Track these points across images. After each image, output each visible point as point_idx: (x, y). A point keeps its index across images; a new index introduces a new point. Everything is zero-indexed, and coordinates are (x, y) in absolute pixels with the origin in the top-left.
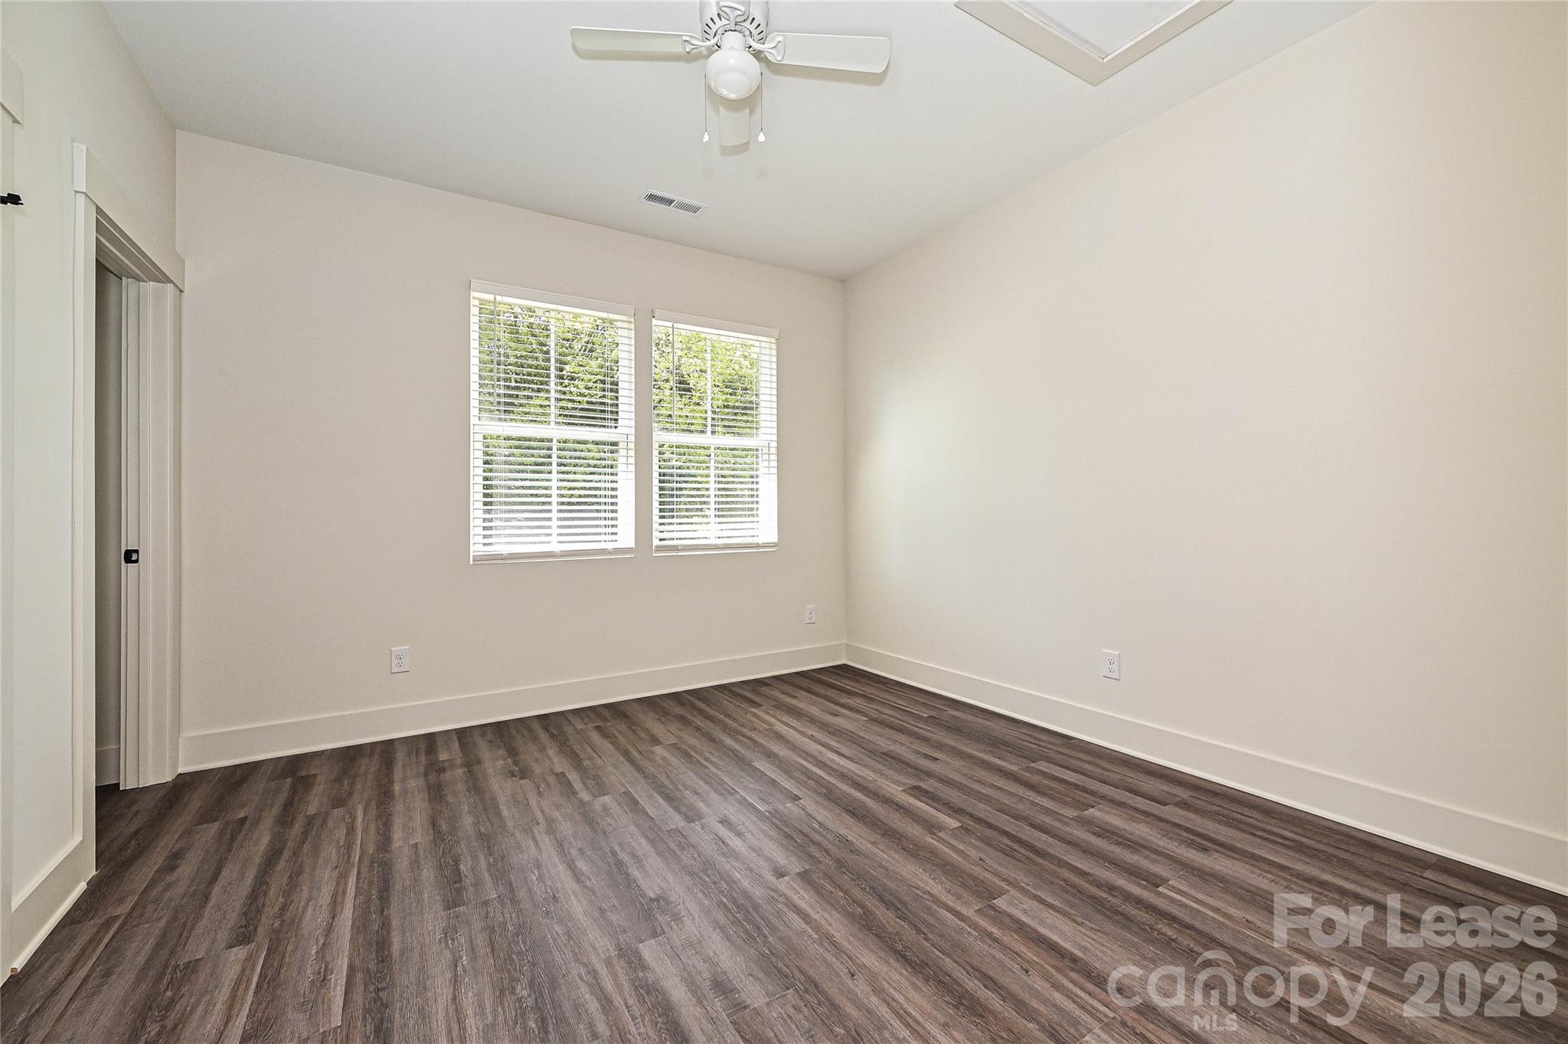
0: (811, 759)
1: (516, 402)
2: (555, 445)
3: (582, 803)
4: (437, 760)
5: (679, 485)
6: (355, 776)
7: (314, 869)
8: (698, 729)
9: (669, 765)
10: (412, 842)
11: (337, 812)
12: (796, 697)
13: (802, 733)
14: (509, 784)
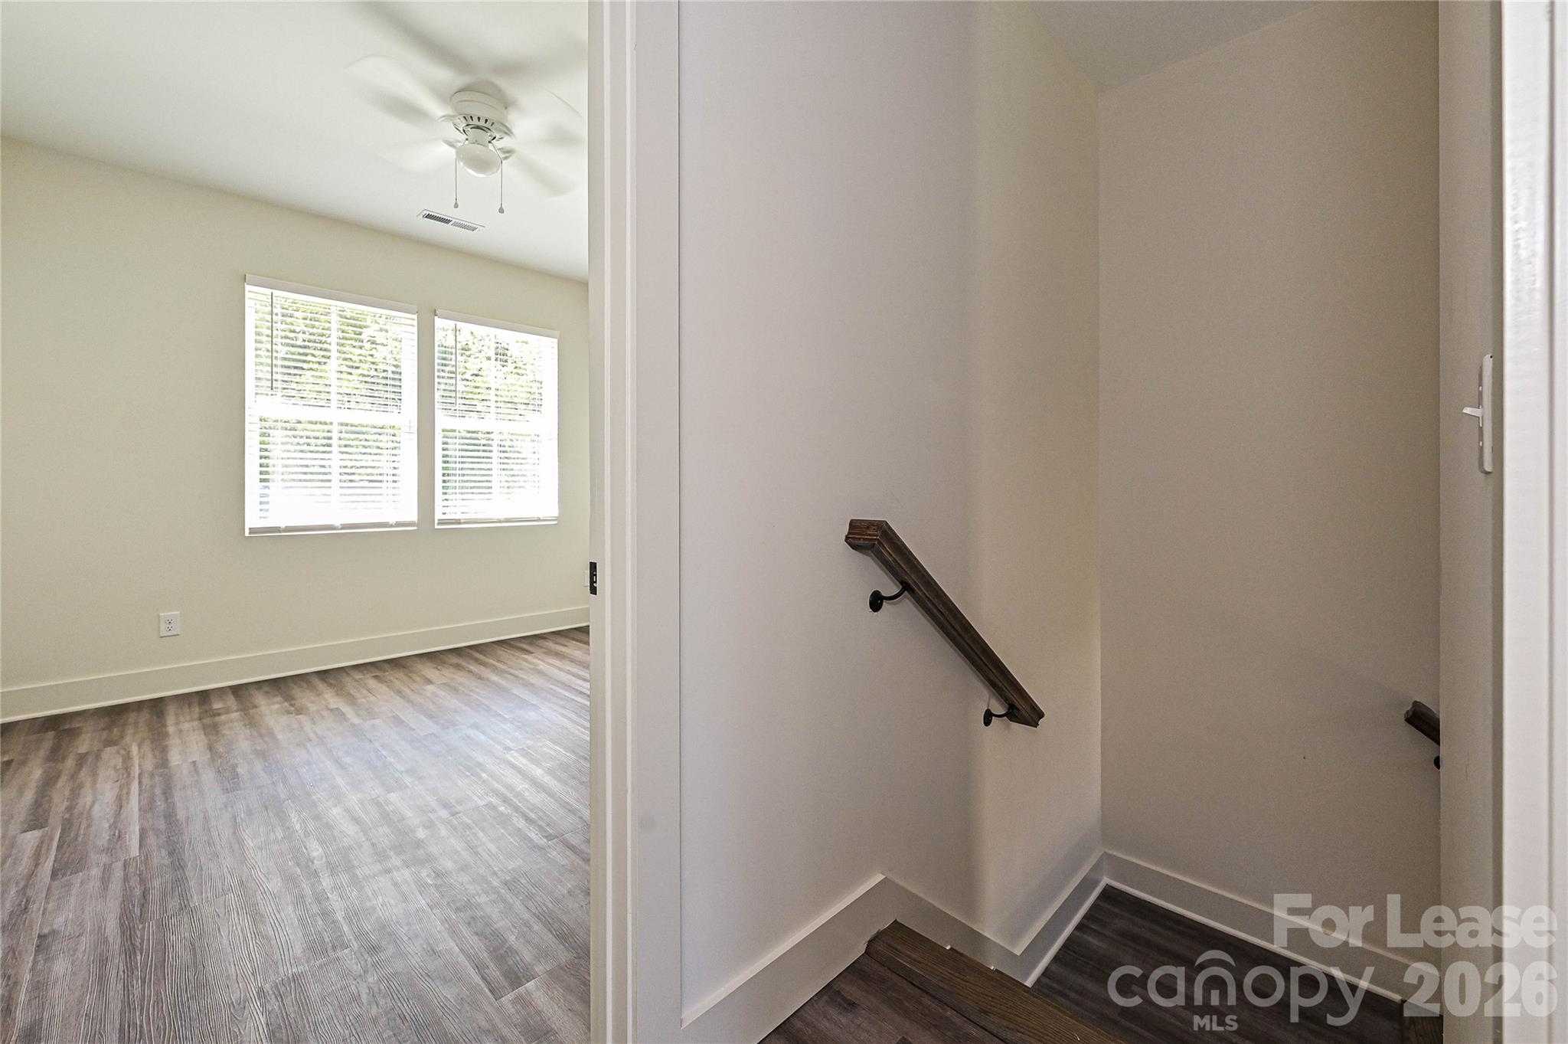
0: (560, 685)
1: (305, 366)
2: (335, 428)
3: (353, 725)
4: (211, 709)
5: (461, 466)
6: (125, 725)
7: (94, 782)
8: (470, 672)
9: (436, 696)
10: (190, 760)
11: (109, 751)
12: (566, 646)
13: (560, 669)
14: (285, 720)
